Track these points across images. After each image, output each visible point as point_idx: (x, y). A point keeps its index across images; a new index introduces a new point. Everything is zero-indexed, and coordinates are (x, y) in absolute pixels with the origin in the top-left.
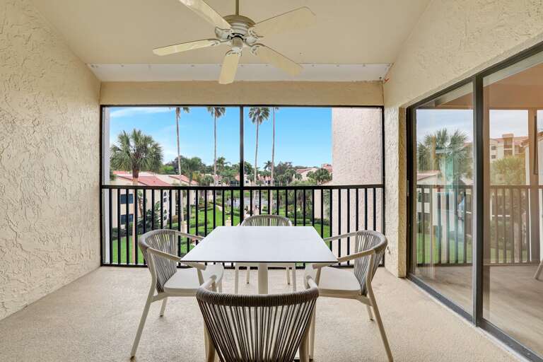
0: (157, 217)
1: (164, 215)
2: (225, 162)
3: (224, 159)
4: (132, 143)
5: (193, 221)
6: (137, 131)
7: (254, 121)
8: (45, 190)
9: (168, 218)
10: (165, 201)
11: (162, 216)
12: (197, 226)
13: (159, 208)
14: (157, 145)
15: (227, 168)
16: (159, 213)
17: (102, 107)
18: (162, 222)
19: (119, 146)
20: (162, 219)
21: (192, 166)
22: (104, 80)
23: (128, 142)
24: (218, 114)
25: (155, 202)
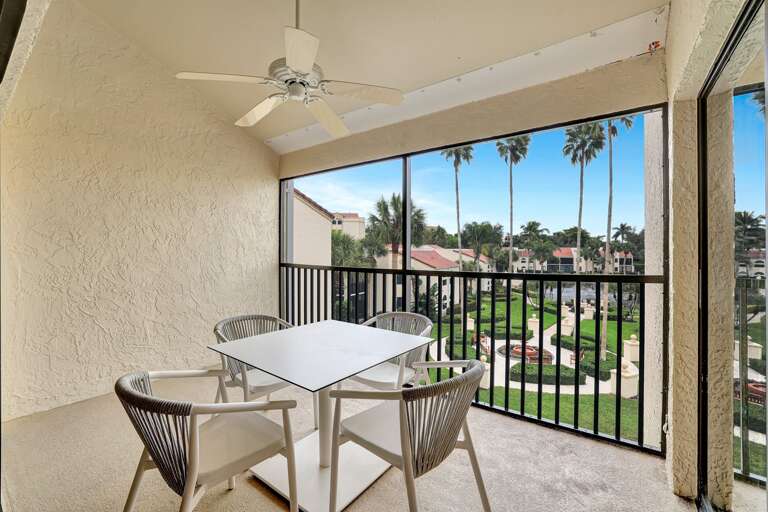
0: (433, 304)
1: (444, 302)
2: (540, 228)
3: (538, 225)
4: (391, 211)
5: (486, 313)
6: (397, 196)
7: (574, 160)
8: (221, 266)
9: (448, 306)
10: (445, 284)
11: (440, 303)
12: (493, 320)
13: (437, 292)
14: (420, 211)
15: (544, 237)
16: (436, 300)
17: (282, 180)
18: (440, 311)
19: (377, 216)
20: (439, 307)
21: (480, 236)
22: (282, 153)
23: (386, 209)
24: (516, 158)
25: (432, 285)
